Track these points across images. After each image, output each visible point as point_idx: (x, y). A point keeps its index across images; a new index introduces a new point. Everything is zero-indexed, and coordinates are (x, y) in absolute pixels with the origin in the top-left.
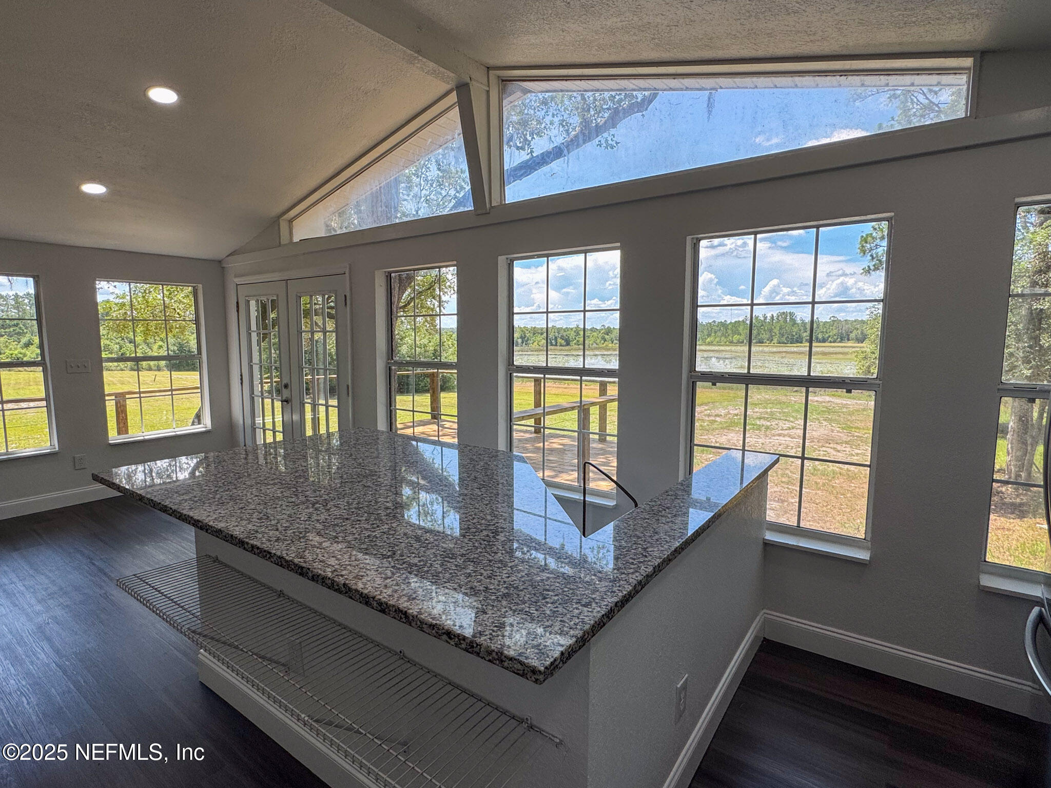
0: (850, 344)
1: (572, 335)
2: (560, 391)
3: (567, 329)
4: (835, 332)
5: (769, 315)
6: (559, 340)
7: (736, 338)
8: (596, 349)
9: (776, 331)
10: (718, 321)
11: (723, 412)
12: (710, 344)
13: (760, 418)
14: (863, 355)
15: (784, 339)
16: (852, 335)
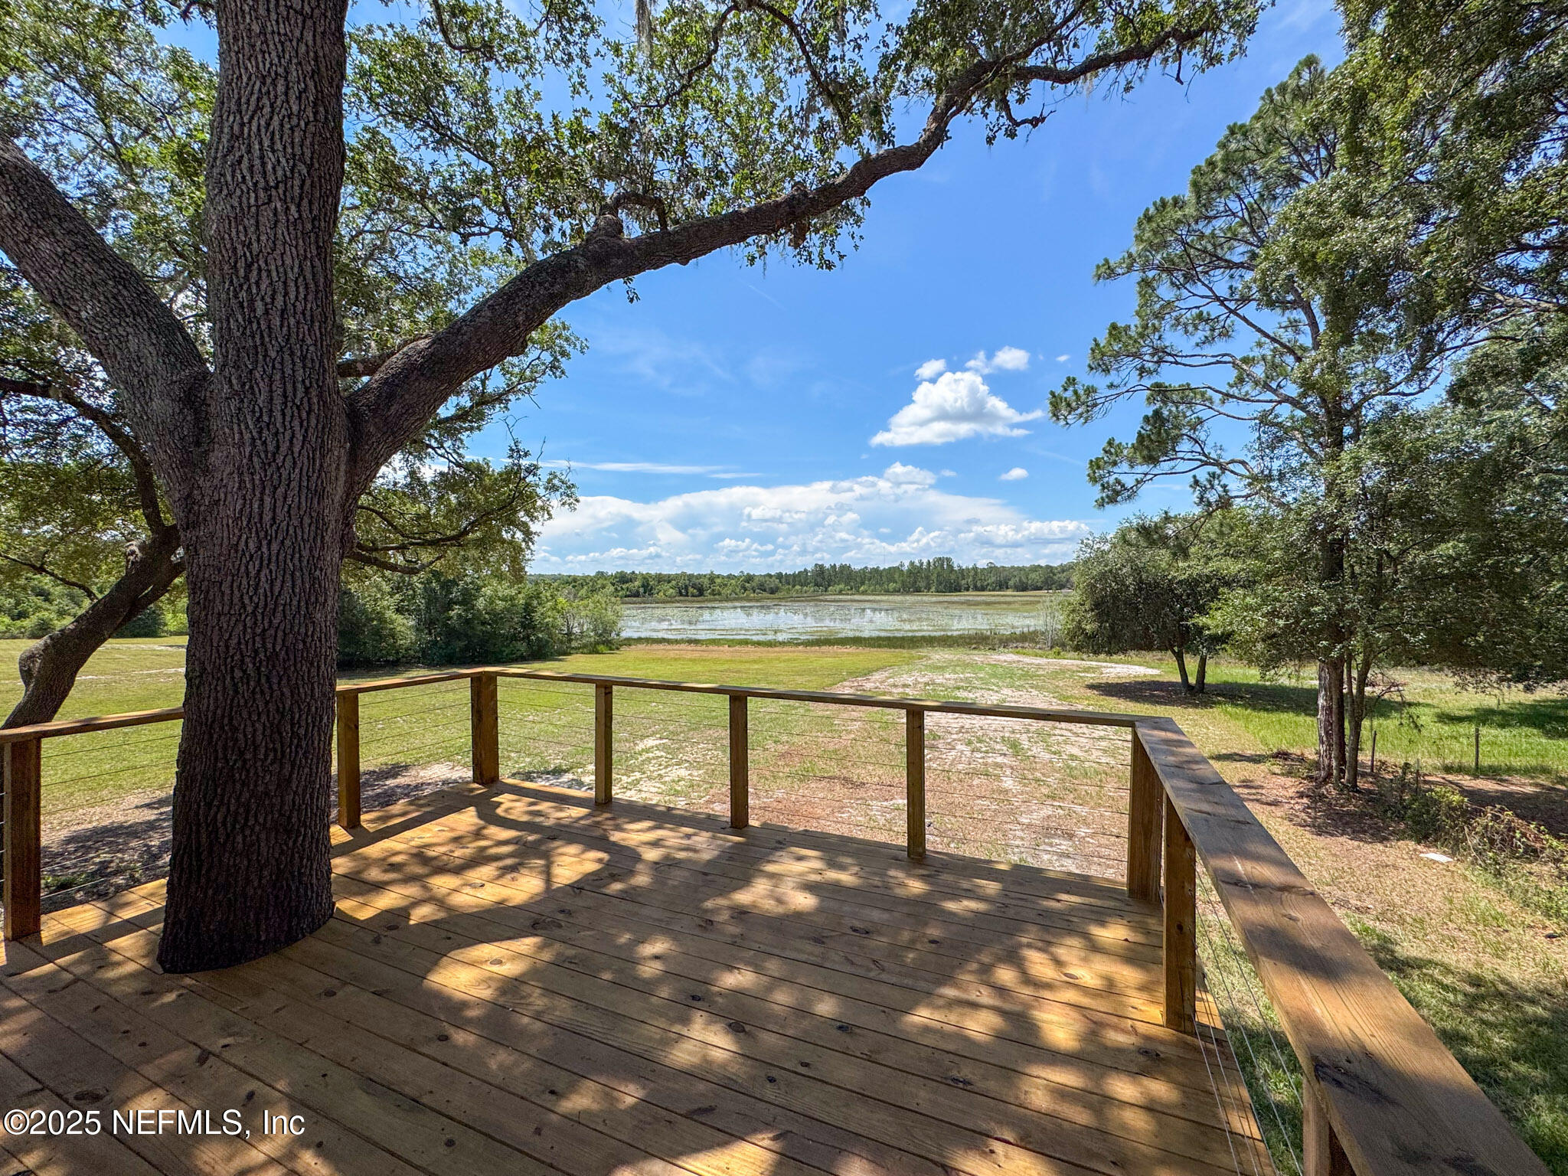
0: (1009, 592)
1: (706, 582)
2: (697, 655)
3: (699, 576)
4: (993, 579)
5: (925, 561)
6: (691, 590)
7: (892, 586)
8: (736, 599)
9: (934, 577)
10: (870, 567)
11: (910, 681)
12: (864, 593)
13: (958, 688)
14: (1071, 608)
15: (941, 587)
16: (1011, 583)
